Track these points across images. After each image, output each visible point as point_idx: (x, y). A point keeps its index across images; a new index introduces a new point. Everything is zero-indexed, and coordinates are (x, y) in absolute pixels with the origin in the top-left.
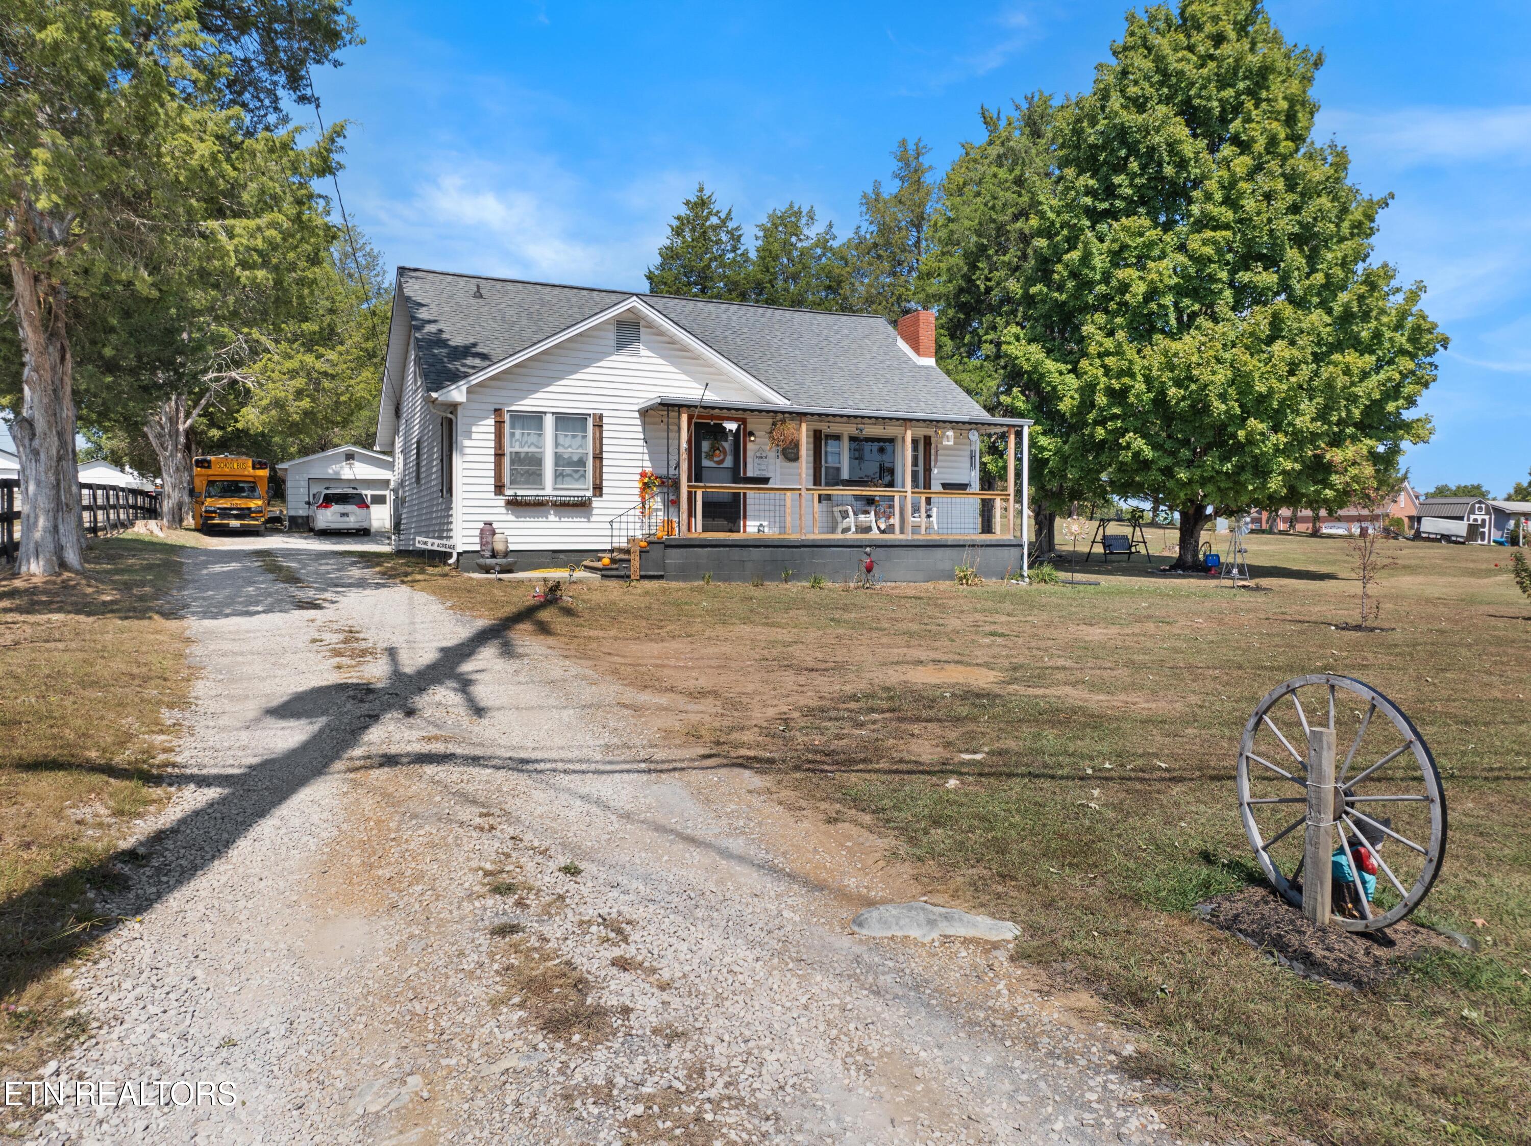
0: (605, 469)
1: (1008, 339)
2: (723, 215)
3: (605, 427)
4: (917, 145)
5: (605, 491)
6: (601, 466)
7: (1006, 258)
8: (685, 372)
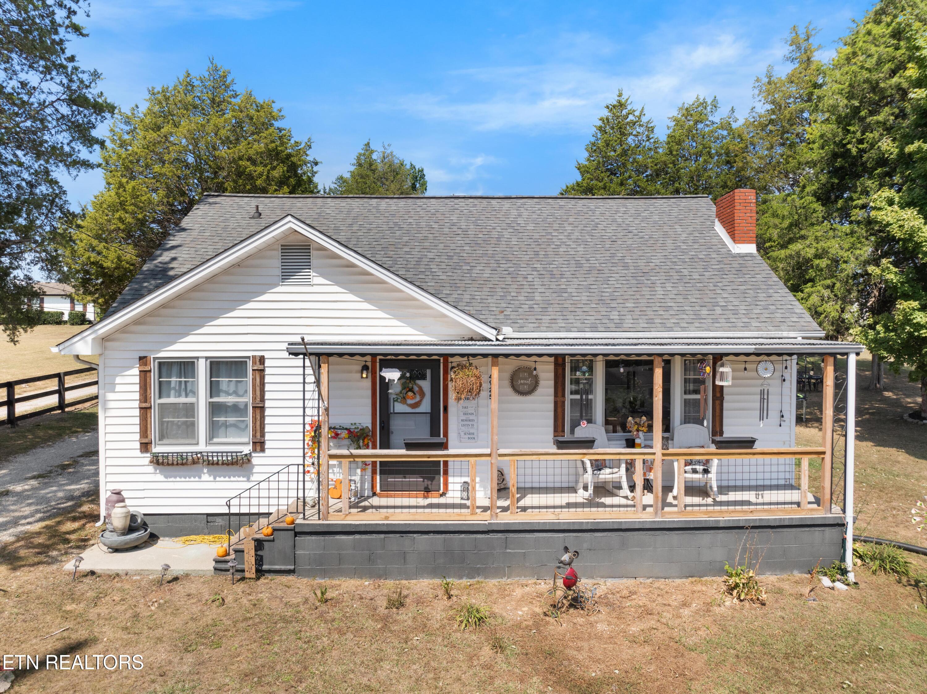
0: (267, 420)
1: (878, 204)
2: (637, 113)
3: (267, 371)
4: (807, 27)
5: (268, 445)
6: (263, 417)
7: (880, 118)
8: (367, 300)
